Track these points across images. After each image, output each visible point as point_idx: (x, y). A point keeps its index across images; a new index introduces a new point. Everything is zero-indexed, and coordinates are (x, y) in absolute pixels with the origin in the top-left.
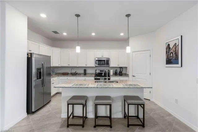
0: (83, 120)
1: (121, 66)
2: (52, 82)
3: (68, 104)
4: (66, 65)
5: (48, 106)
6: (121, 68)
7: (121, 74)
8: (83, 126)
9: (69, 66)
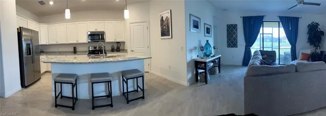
0: (73, 102)
1: (118, 40)
2: (41, 61)
3: (55, 82)
4: (55, 43)
5: (38, 83)
6: (118, 43)
7: (118, 50)
8: (73, 108)
9: (57, 43)
